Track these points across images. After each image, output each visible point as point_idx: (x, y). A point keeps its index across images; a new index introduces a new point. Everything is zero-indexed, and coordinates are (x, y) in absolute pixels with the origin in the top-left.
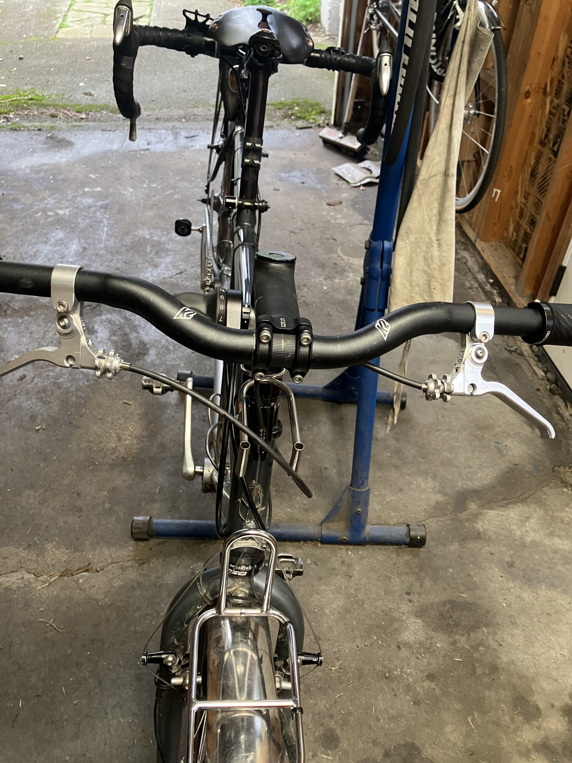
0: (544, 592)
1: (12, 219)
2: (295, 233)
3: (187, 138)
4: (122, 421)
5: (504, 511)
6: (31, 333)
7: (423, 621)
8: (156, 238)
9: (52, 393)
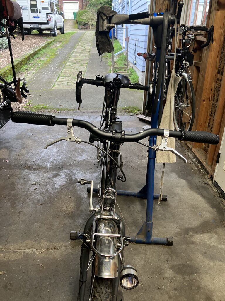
0: (218, 263)
1: (35, 142)
2: (128, 146)
3: (93, 118)
4: (68, 203)
5: (202, 235)
6: (39, 176)
7: (173, 270)
8: (82, 148)
9: (45, 194)
